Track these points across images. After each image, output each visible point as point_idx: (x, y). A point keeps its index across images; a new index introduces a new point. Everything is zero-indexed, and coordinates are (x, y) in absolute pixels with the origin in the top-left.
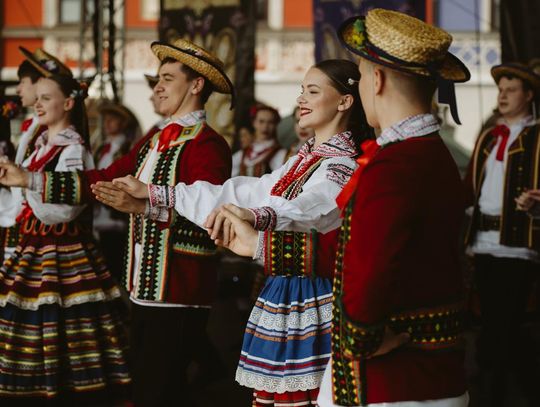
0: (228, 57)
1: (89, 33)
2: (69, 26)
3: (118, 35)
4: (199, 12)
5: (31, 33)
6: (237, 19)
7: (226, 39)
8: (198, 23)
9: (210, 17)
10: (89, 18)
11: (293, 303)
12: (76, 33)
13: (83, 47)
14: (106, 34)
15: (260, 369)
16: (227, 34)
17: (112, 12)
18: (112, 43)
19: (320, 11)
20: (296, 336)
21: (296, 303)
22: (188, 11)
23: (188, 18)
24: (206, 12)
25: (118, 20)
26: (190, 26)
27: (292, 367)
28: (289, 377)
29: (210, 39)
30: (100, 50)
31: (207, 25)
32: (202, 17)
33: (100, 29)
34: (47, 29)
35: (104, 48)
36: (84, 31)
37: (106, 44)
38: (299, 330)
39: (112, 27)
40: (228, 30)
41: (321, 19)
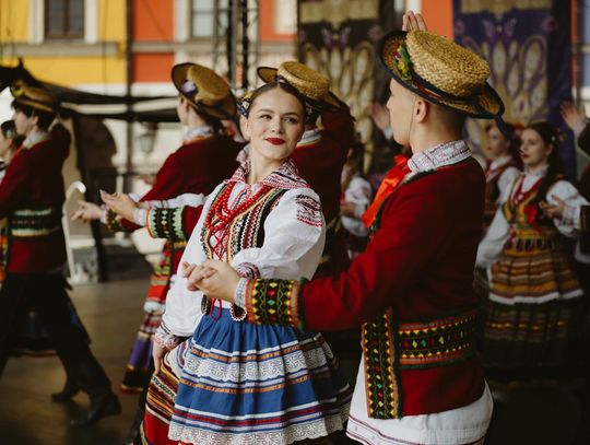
0: (367, 71)
1: (223, 48)
2: (201, 40)
3: (252, 49)
4: (336, 26)
5: (163, 48)
6: (375, 33)
7: (364, 53)
8: (336, 37)
9: (347, 30)
10: (222, 32)
11: (249, 352)
12: (209, 47)
13: (215, 61)
14: (240, 48)
15: (208, 425)
16: (366, 48)
17: (246, 25)
18: (246, 57)
19: (460, 24)
20: (256, 388)
21: (254, 351)
22: (325, 24)
23: (325, 32)
24: (343, 25)
25: (252, 33)
26: (327, 40)
27: (252, 422)
28: (250, 434)
29: (347, 52)
30: (234, 64)
31: (344, 39)
32: (339, 31)
33: (234, 42)
34: (178, 43)
35: (237, 63)
36: (216, 45)
37: (240, 58)
38: (259, 381)
39: (246, 42)
40: (367, 44)
41: (461, 32)
